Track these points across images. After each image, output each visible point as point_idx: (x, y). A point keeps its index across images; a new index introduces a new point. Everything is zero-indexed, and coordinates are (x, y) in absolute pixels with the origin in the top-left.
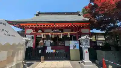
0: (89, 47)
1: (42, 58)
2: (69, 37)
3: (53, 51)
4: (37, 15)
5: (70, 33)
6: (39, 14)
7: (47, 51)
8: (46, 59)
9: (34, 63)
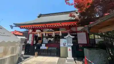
0: (72, 45)
1: (36, 53)
2: (61, 35)
3: (46, 48)
4: (39, 17)
5: (61, 32)
6: (40, 16)
7: (41, 48)
8: (39, 55)
9: (30, 57)
